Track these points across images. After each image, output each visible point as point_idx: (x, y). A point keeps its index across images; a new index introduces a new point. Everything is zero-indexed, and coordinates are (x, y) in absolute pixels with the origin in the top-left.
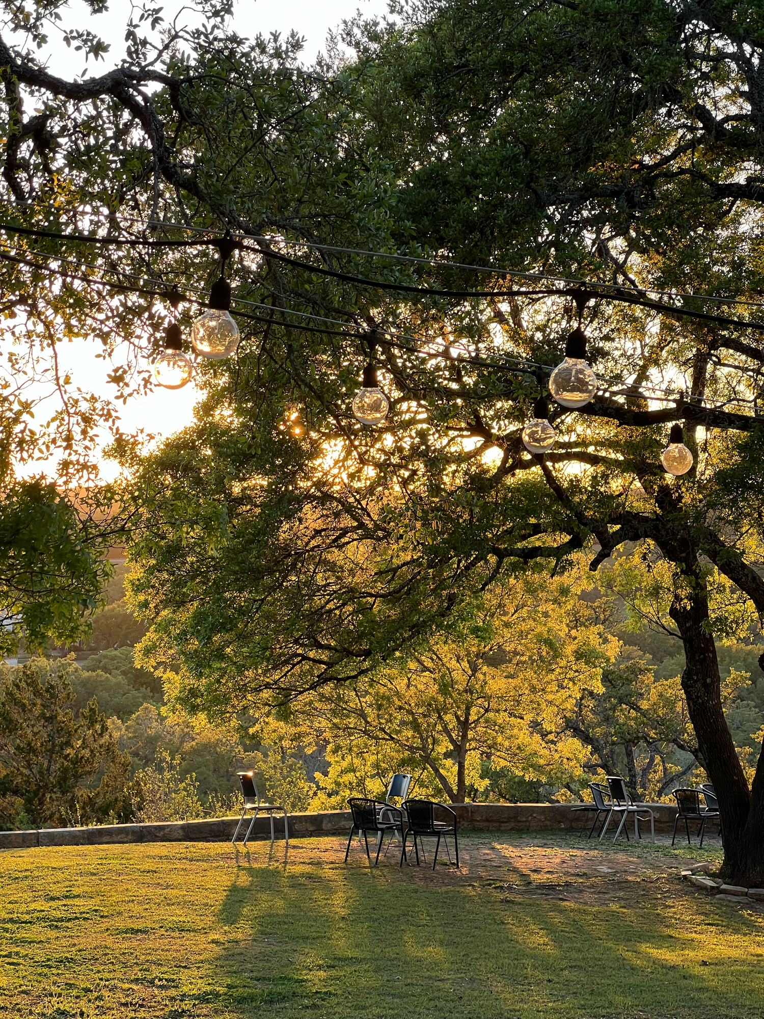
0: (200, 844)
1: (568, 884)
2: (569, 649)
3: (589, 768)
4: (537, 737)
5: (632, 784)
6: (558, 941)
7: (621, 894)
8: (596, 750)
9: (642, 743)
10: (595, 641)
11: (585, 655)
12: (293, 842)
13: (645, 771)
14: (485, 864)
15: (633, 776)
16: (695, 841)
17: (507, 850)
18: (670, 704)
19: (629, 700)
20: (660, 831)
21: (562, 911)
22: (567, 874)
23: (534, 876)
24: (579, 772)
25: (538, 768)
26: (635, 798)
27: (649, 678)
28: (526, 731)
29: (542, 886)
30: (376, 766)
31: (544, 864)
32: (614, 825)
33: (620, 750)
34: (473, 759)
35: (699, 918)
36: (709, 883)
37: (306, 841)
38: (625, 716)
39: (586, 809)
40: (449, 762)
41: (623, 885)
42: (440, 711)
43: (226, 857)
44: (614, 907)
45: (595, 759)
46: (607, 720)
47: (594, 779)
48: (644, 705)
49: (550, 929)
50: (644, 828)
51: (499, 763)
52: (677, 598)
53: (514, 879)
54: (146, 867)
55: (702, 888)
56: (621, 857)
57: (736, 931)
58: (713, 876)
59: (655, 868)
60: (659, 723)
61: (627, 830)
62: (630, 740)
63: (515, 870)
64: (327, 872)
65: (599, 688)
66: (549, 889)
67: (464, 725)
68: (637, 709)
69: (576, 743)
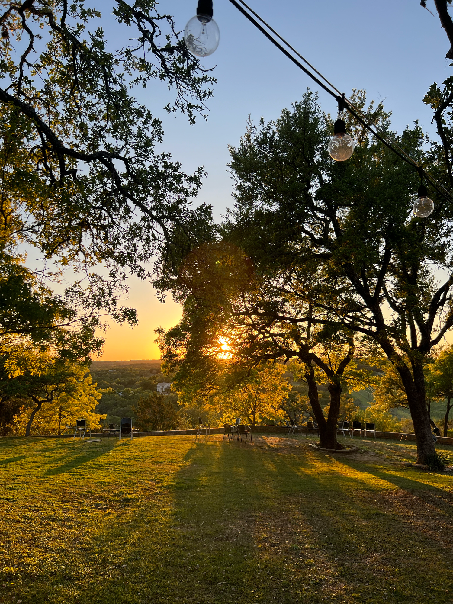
0: (188, 436)
1: (280, 448)
2: (280, 387)
3: (285, 417)
4: (273, 409)
5: (296, 421)
6: (276, 466)
7: (294, 450)
8: (287, 413)
9: (297, 412)
10: (286, 385)
11: (284, 389)
12: (211, 435)
13: (298, 418)
14: (259, 442)
15: (296, 419)
16: (312, 435)
17: (265, 438)
18: (304, 402)
19: (294, 401)
20: (303, 433)
21: (278, 456)
22: (280, 445)
23: (271, 445)
24: (283, 418)
25: (273, 417)
26: (297, 424)
27: (298, 396)
28: (270, 407)
29: (273, 448)
30: (234, 416)
31: (274, 442)
32: (292, 431)
33: (292, 413)
34: (257, 414)
35: (315, 458)
36: (317, 447)
37: (215, 435)
38: (294, 404)
39: (285, 427)
40: (252, 415)
41: (294, 448)
42: (249, 402)
43: (193, 440)
44: (292, 454)
45: (287, 415)
46: (290, 406)
47: (287, 420)
48: (298, 402)
49: (274, 462)
50: (299, 432)
51: (264, 415)
52: (307, 372)
53: (266, 447)
54: (171, 442)
55: (315, 449)
56: (294, 440)
57: (325, 462)
58: (317, 445)
59: (302, 443)
60: (301, 406)
61: (295, 433)
62: (295, 410)
63: (266, 444)
64: (218, 444)
65: (287, 397)
66: (275, 449)
67: (255, 406)
68: (296, 403)
69: (282, 411)
